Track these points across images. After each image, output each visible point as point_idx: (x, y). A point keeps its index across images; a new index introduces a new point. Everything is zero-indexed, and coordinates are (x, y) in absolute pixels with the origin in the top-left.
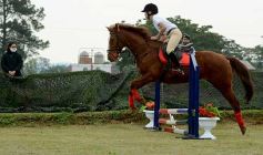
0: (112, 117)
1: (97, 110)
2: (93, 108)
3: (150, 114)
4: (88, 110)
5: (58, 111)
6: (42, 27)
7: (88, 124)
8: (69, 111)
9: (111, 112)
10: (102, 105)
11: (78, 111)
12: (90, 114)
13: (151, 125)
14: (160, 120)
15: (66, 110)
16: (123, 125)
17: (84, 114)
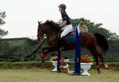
0: (33, 65)
1: (24, 61)
2: (23, 59)
3: (55, 63)
4: (19, 60)
5: (2, 61)
6: (4, 23)
7: (19, 68)
8: (8, 61)
9: (33, 62)
10: (27, 58)
11: (13, 61)
12: (20, 63)
13: (55, 69)
14: (61, 66)
15: (7, 61)
16: (39, 69)
17: (17, 63)
